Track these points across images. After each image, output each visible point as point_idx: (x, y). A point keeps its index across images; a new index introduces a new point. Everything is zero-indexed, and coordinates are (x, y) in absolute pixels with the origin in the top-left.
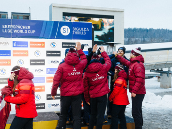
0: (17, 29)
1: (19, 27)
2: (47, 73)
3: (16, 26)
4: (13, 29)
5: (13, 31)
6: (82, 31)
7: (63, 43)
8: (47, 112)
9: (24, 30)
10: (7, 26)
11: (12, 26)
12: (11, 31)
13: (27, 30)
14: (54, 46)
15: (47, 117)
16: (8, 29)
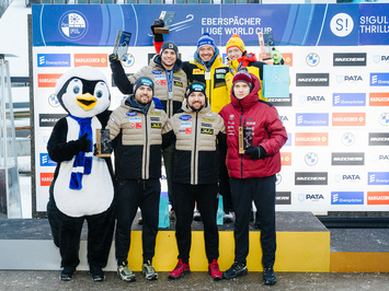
0: (232, 26)
1: (236, 21)
2: (297, 125)
3: (231, 20)
4: (223, 26)
5: (223, 31)
6: (383, 24)
7: (336, 56)
8: (295, 213)
9: (247, 27)
10: (211, 21)
11: (220, 20)
12: (219, 31)
13: (255, 27)
14: (314, 61)
15: (296, 223)
16: (212, 26)
